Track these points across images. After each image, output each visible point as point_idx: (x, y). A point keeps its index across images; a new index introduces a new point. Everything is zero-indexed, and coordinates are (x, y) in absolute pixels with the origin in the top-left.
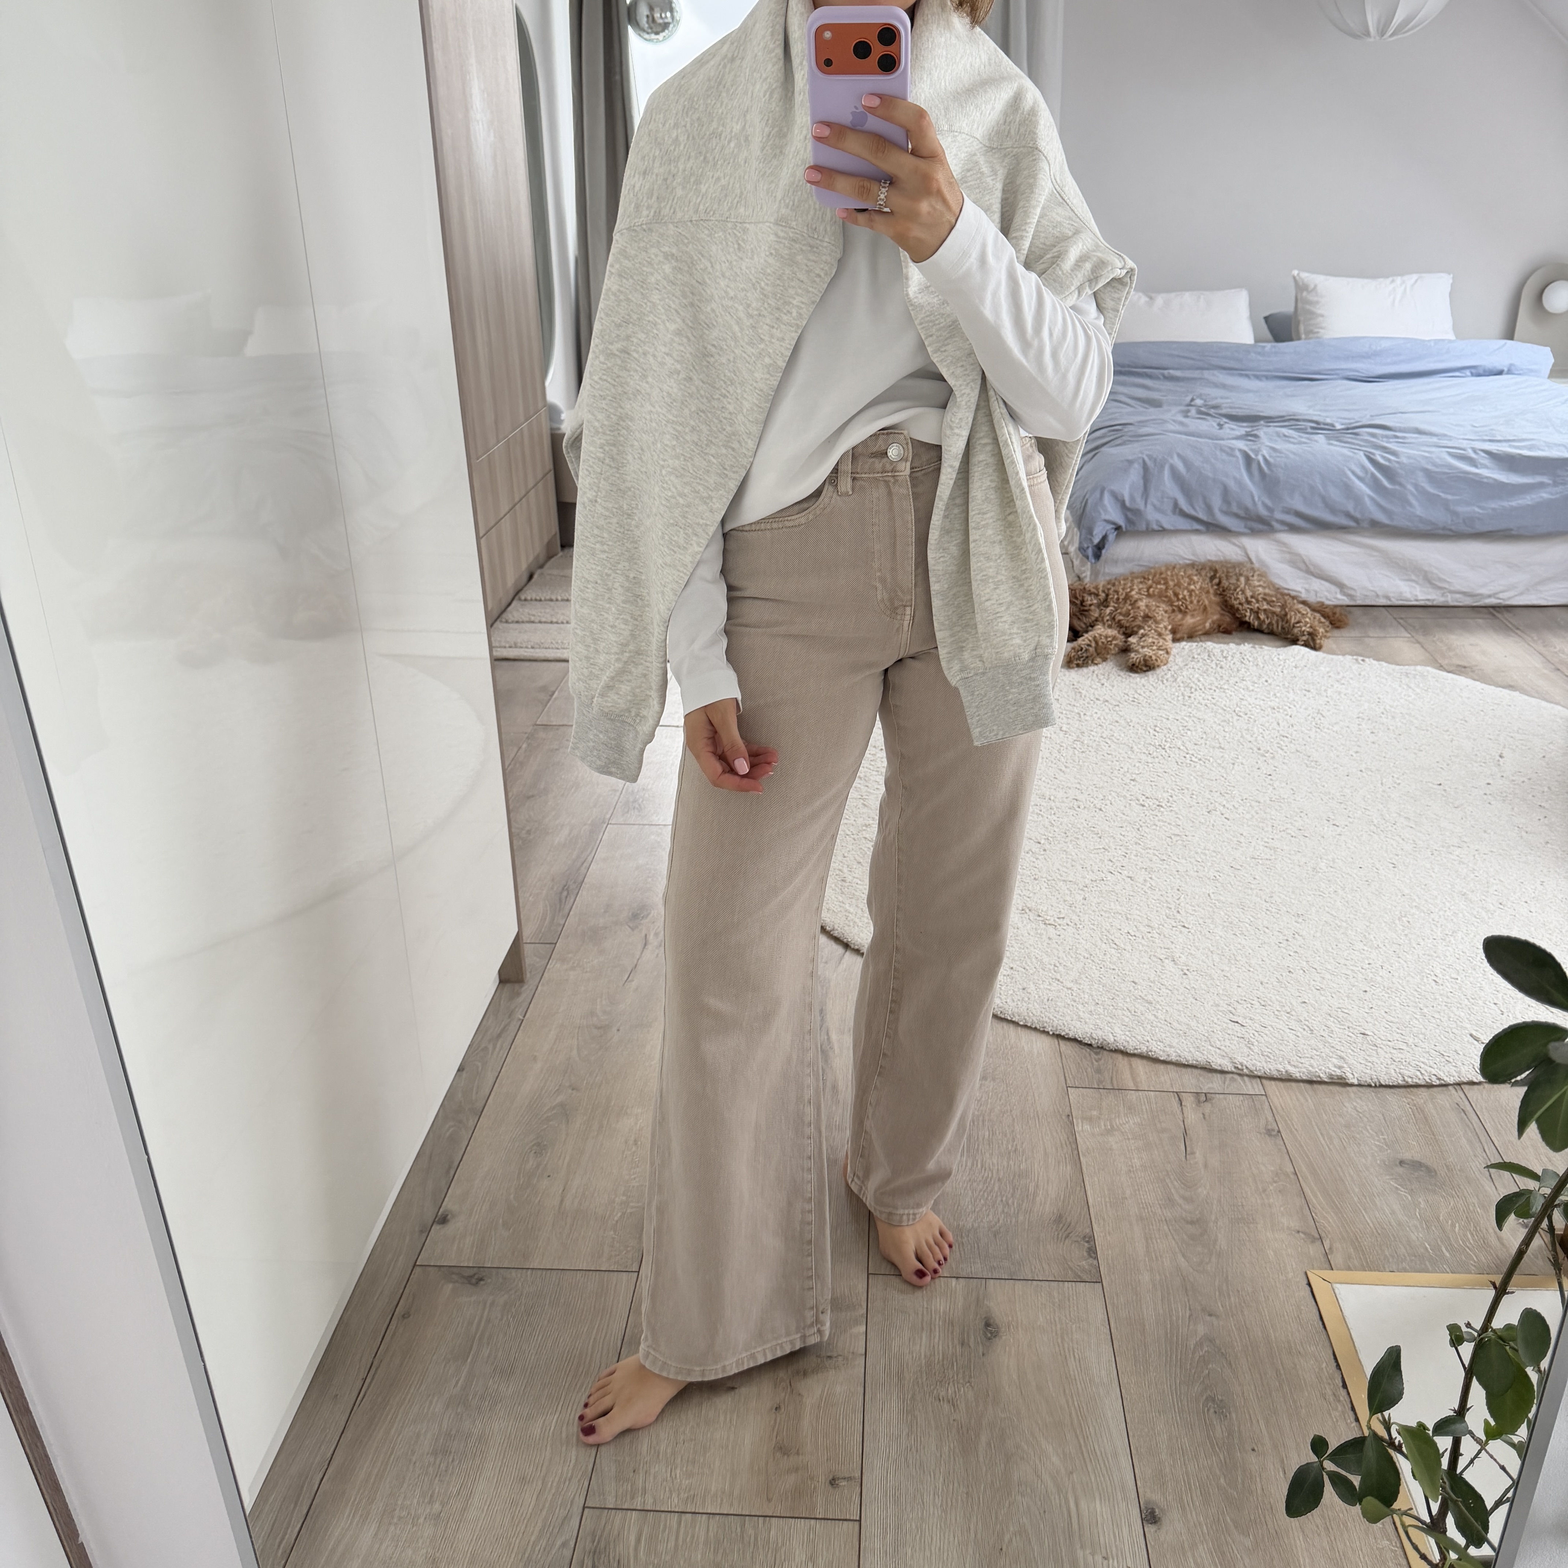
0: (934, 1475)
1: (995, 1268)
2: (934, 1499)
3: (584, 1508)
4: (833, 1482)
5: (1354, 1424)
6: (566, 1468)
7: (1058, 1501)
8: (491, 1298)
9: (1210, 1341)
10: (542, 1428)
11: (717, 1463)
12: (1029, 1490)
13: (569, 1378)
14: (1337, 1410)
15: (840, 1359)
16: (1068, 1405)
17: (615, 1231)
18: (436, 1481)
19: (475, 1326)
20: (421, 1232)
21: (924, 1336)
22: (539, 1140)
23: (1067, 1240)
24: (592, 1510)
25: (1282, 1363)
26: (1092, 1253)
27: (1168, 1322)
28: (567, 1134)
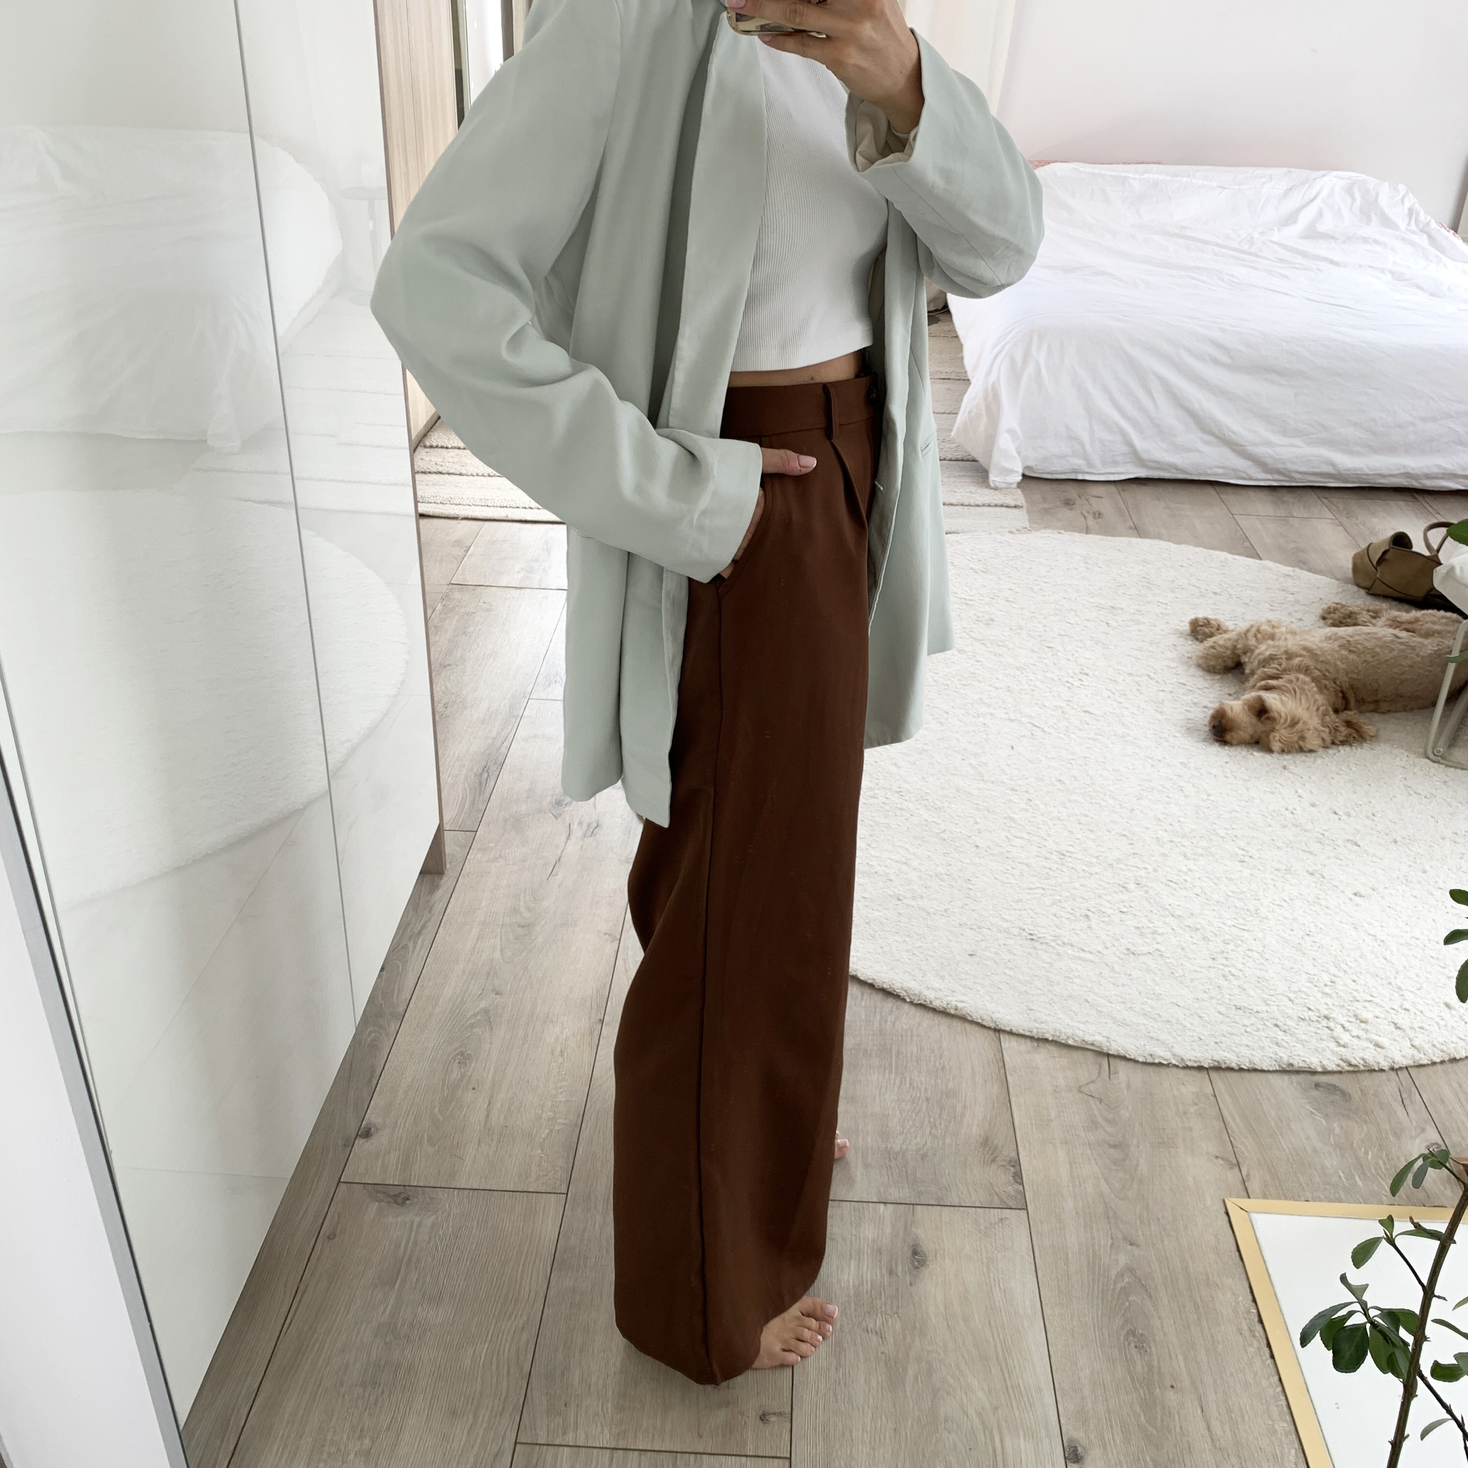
0: (863, 1410)
1: (923, 1194)
2: (863, 1435)
3: (516, 1443)
4: (763, 1418)
5: (1269, 1361)
6: (497, 1401)
7: (983, 1438)
8: (417, 1219)
9: (1131, 1272)
10: (472, 1360)
12: (955, 1426)
13: (499, 1304)
14: (1252, 1345)
16: (993, 1337)
17: (542, 1150)
18: (366, 1414)
19: (402, 1248)
20: (345, 1145)
21: (852, 1265)
22: (462, 1049)
23: (993, 1165)
24: (523, 1446)
25: (1200, 1296)
26: (1018, 1177)
27: (1091, 1251)
28: (491, 1043)
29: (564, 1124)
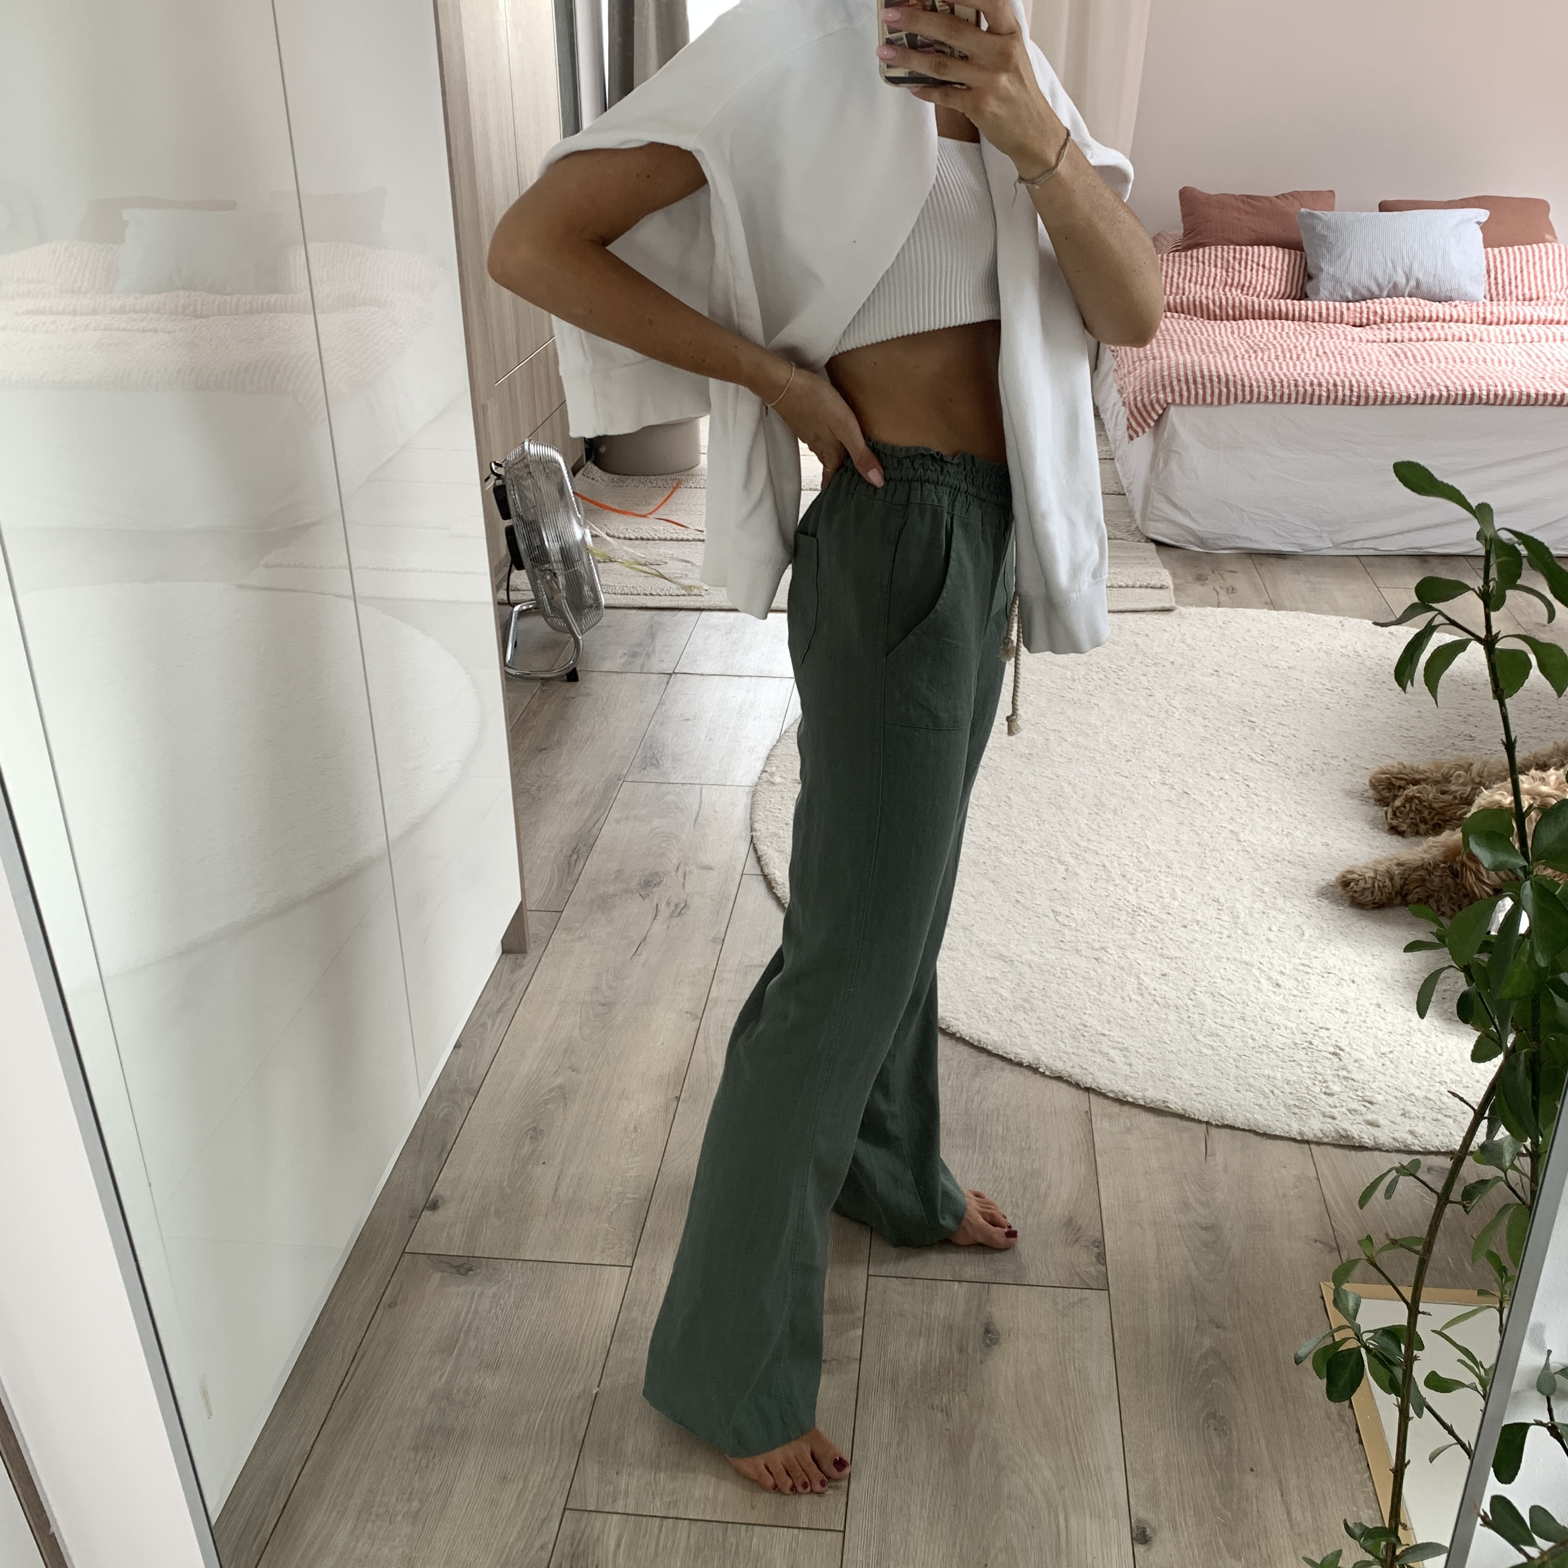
0: (923, 1486)
1: (997, 1272)
2: (921, 1511)
3: (565, 1509)
5: (1358, 1446)
6: (548, 1468)
7: (1047, 1516)
8: (479, 1289)
9: (1216, 1354)
10: (526, 1427)
11: (702, 1468)
12: (1018, 1504)
13: (556, 1375)
14: (1339, 1430)
15: (834, 1363)
16: (1065, 1417)
17: (609, 1223)
18: (417, 1475)
19: (462, 1317)
20: (412, 1216)
21: (922, 1341)
22: (535, 1125)
23: (1075, 1245)
24: (572, 1512)
26: (1101, 1258)
27: (1174, 1333)
28: (565, 1119)
29: (634, 1199)
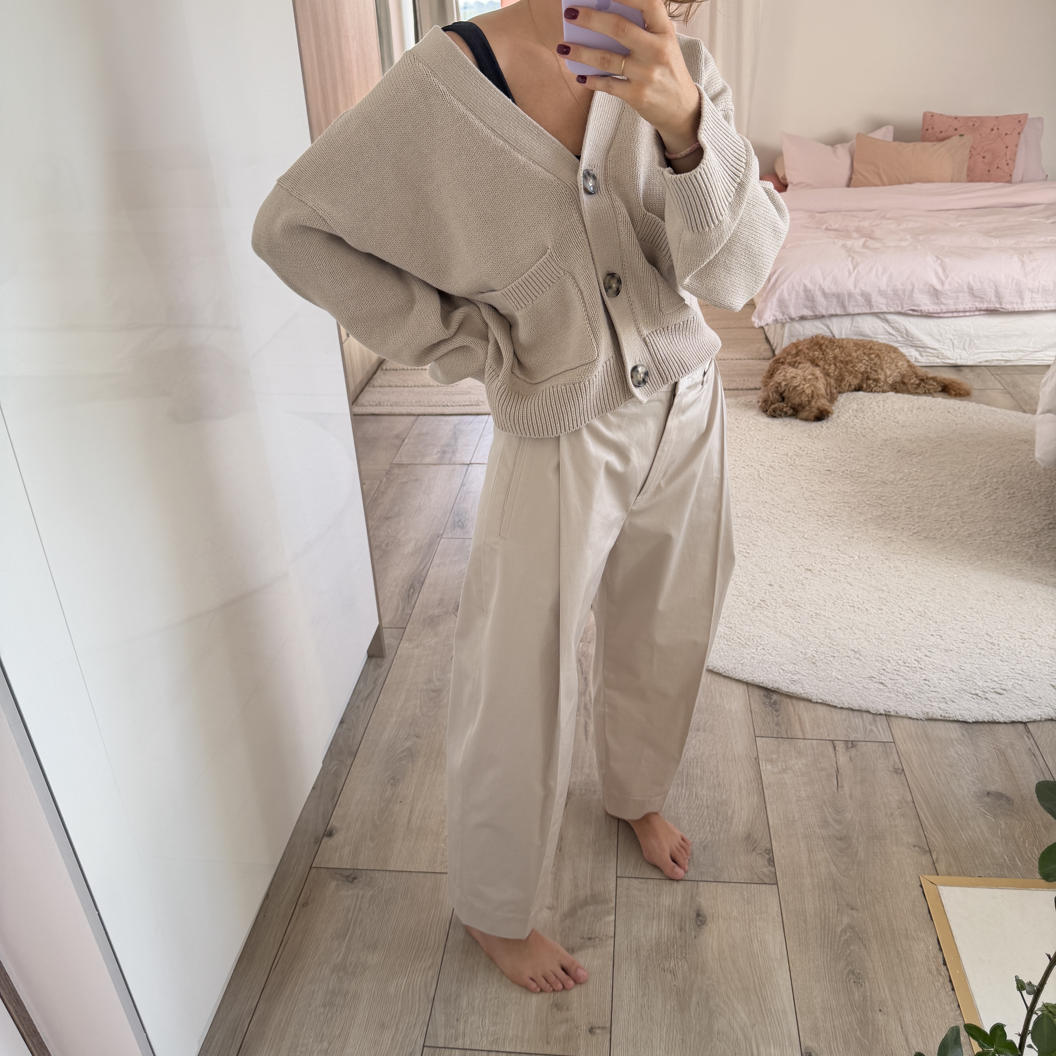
0: (660, 1026)
1: (704, 873)
2: (660, 1044)
3: (424, 1046)
4: (591, 1031)
5: (951, 992)
6: (411, 1019)
7: (744, 1046)
8: (361, 893)
9: (852, 929)
10: (395, 990)
11: (513, 1016)
12: (725, 1038)
14: (939, 981)
15: (597, 940)
16: (753, 976)
18: (325, 1026)
19: (351, 913)
20: (315, 843)
21: (654, 924)
22: (394, 775)
23: (754, 852)
24: (428, 1049)
25: (901, 946)
26: (771, 861)
27: (823, 914)
28: (412, 771)
